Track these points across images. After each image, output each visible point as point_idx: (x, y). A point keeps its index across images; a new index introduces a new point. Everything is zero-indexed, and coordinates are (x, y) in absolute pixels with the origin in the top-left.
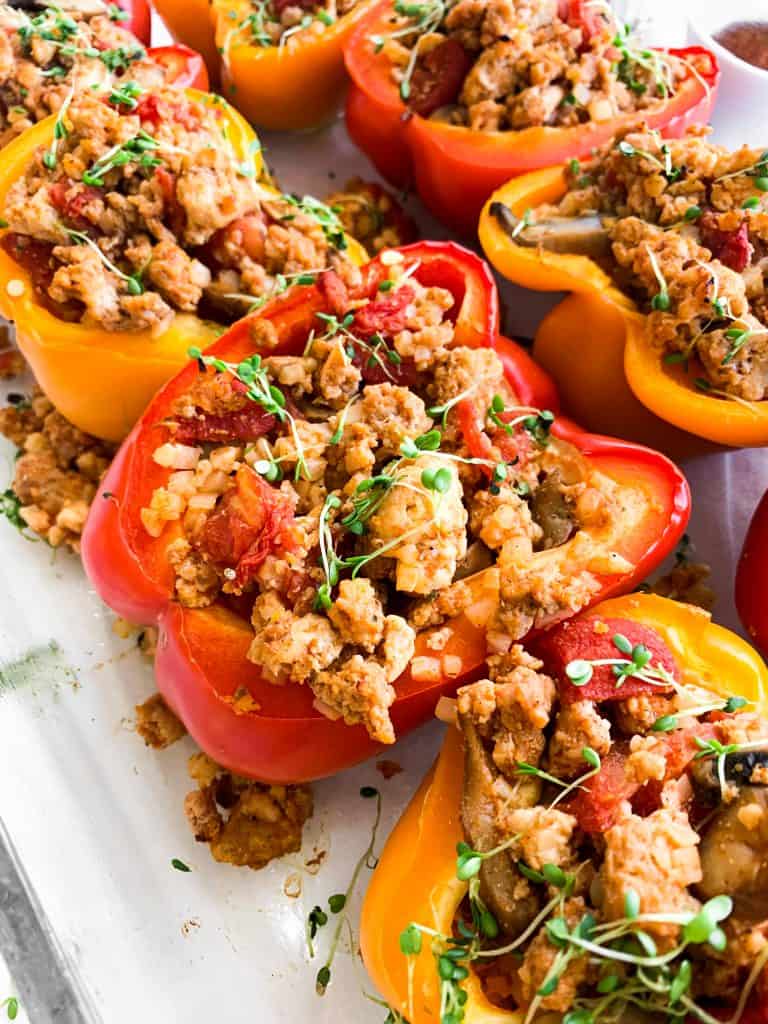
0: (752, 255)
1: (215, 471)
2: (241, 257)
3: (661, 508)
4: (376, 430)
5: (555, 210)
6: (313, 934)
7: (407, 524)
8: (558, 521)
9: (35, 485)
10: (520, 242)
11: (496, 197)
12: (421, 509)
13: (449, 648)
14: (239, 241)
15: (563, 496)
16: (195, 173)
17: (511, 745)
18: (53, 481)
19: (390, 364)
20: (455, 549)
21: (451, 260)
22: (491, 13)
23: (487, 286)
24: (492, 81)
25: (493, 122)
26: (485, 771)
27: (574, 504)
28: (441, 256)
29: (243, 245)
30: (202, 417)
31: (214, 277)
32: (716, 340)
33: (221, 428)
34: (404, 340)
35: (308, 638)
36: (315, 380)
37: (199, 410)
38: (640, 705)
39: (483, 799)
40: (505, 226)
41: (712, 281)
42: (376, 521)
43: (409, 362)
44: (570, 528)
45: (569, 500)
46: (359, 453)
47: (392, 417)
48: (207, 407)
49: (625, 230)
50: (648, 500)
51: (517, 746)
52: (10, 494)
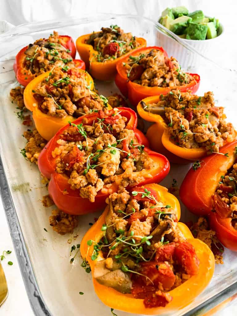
0: (193, 118)
1: (69, 146)
2: (84, 105)
3: (162, 167)
4: (104, 142)
5: (156, 105)
6: (72, 251)
7: (105, 160)
8: (139, 166)
9: (30, 148)
10: (145, 110)
11: (143, 100)
12: (109, 157)
13: (111, 187)
14: (84, 102)
15: (141, 161)
16: (77, 86)
17: (118, 206)
18: (34, 148)
19: (110, 130)
20: (116, 168)
21: (129, 112)
22: (149, 61)
23: (135, 118)
24: (148, 75)
25: (147, 84)
26: (112, 211)
27: (143, 163)
28: (127, 111)
29: (85, 103)
30: (68, 135)
31: (78, 109)
32: (181, 134)
33: (72, 137)
34: (114, 126)
35: (81, 179)
36: (94, 131)
37: (68, 133)
38: (147, 203)
39: (110, 217)
40: (143, 107)
41: (181, 121)
42: (99, 159)
43: (115, 131)
44: (141, 168)
45: (142, 162)
46: (100, 146)
47: (108, 140)
48: (70, 133)
50: (160, 165)
51: (119, 207)
52: (24, 150)
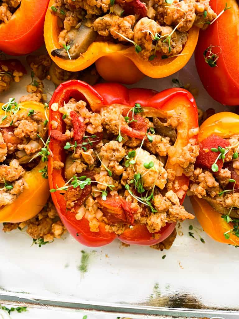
0: (146, 5)
1: (93, 206)
2: (17, 147)
3: (189, 105)
4: (114, 161)
5: (65, 31)
6: (193, 237)
7: (153, 179)
8: (170, 132)
10: (74, 58)
12: (152, 173)
13: (181, 185)
14: (12, 145)
15: (167, 127)
17: (214, 192)
19: (94, 139)
26: (213, 200)
27: (171, 125)
28: (65, 91)
30: (76, 202)
32: (161, 45)
33: (83, 199)
34: (90, 129)
35: (159, 220)
37: (74, 201)
38: (229, 158)
39: (218, 206)
40: (65, 58)
41: (150, 34)
42: (146, 185)
43: (98, 134)
44: (175, 132)
45: (169, 126)
46: (118, 170)
47: (114, 154)
48: (74, 199)
49: (98, 26)
50: (184, 106)
51: (215, 191)
52: (35, 240)
